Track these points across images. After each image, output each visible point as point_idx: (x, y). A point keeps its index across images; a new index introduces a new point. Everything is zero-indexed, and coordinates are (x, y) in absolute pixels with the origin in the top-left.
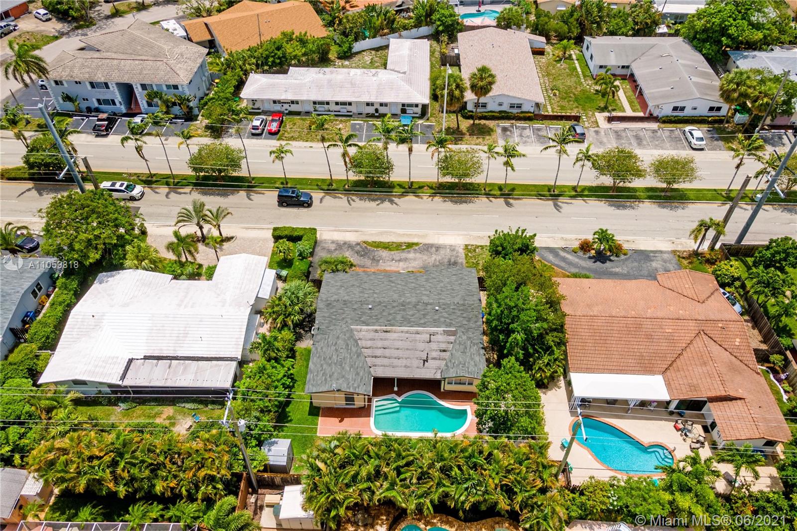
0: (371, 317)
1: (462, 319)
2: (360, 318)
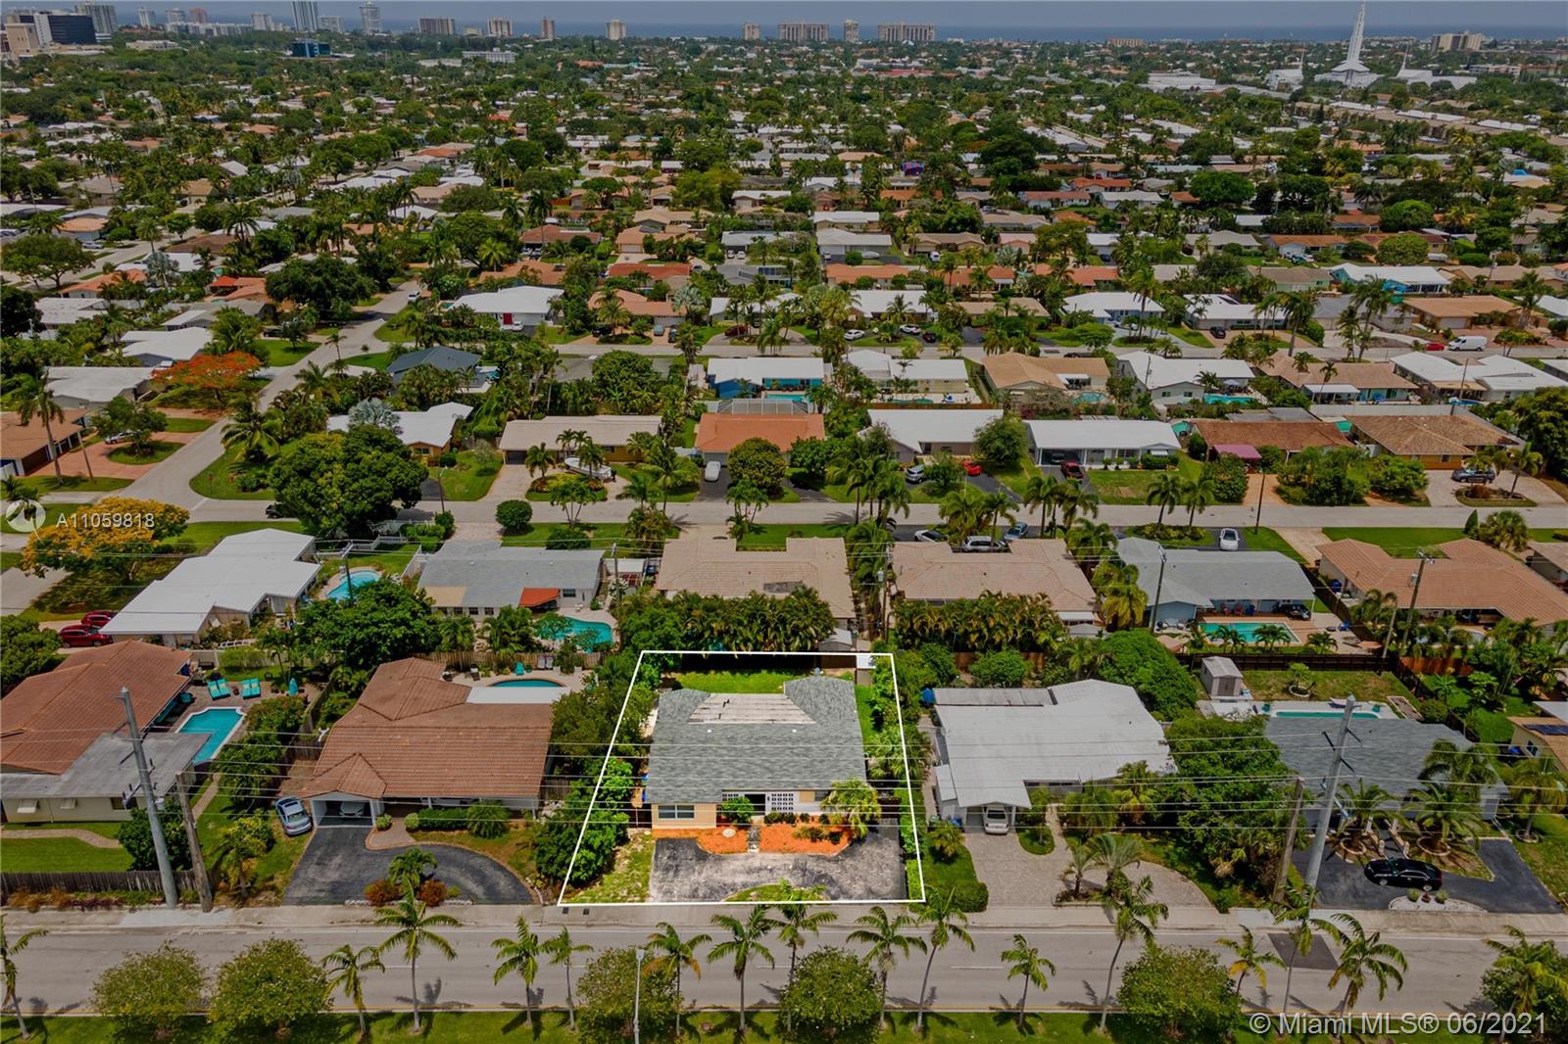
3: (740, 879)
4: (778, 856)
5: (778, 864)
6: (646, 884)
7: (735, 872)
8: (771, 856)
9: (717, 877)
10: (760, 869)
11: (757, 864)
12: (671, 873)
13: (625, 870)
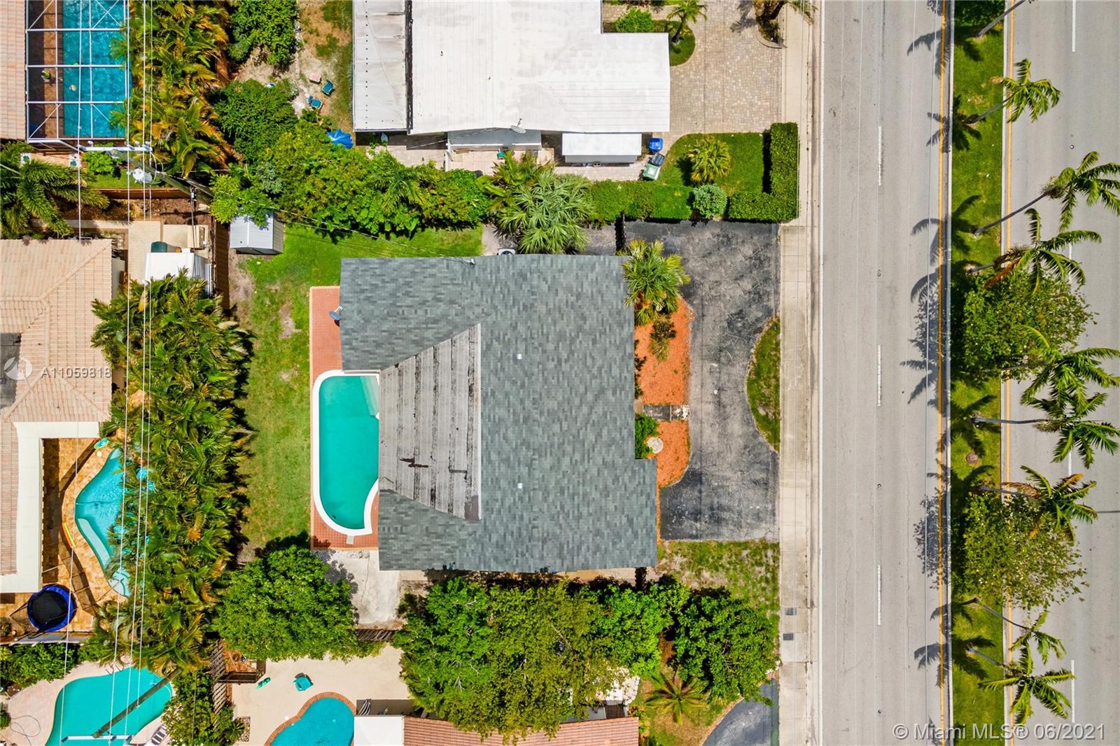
0: (500, 360)
1: (502, 532)
2: (498, 339)
3: (736, 427)
4: (694, 381)
5: (709, 381)
6: (745, 545)
7: (723, 435)
8: (694, 391)
9: (731, 457)
10: (719, 404)
11: (710, 408)
12: (725, 515)
13: (722, 573)
